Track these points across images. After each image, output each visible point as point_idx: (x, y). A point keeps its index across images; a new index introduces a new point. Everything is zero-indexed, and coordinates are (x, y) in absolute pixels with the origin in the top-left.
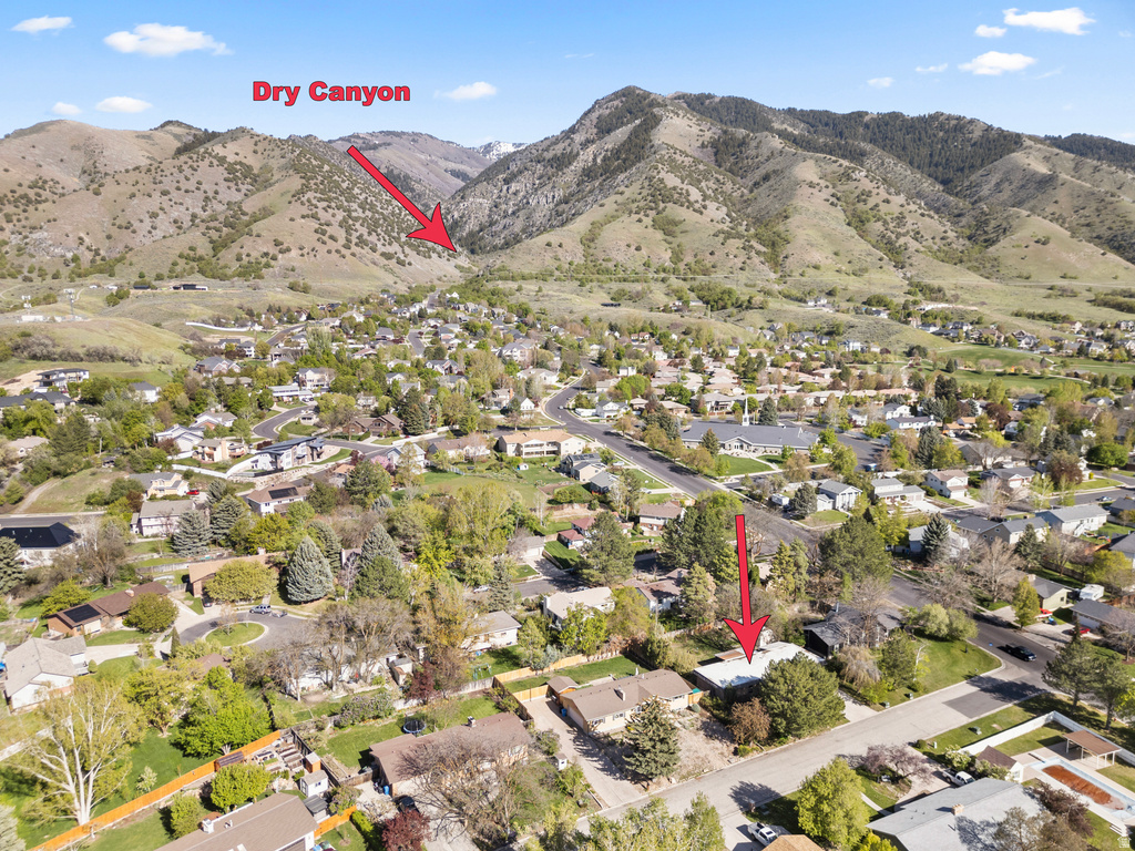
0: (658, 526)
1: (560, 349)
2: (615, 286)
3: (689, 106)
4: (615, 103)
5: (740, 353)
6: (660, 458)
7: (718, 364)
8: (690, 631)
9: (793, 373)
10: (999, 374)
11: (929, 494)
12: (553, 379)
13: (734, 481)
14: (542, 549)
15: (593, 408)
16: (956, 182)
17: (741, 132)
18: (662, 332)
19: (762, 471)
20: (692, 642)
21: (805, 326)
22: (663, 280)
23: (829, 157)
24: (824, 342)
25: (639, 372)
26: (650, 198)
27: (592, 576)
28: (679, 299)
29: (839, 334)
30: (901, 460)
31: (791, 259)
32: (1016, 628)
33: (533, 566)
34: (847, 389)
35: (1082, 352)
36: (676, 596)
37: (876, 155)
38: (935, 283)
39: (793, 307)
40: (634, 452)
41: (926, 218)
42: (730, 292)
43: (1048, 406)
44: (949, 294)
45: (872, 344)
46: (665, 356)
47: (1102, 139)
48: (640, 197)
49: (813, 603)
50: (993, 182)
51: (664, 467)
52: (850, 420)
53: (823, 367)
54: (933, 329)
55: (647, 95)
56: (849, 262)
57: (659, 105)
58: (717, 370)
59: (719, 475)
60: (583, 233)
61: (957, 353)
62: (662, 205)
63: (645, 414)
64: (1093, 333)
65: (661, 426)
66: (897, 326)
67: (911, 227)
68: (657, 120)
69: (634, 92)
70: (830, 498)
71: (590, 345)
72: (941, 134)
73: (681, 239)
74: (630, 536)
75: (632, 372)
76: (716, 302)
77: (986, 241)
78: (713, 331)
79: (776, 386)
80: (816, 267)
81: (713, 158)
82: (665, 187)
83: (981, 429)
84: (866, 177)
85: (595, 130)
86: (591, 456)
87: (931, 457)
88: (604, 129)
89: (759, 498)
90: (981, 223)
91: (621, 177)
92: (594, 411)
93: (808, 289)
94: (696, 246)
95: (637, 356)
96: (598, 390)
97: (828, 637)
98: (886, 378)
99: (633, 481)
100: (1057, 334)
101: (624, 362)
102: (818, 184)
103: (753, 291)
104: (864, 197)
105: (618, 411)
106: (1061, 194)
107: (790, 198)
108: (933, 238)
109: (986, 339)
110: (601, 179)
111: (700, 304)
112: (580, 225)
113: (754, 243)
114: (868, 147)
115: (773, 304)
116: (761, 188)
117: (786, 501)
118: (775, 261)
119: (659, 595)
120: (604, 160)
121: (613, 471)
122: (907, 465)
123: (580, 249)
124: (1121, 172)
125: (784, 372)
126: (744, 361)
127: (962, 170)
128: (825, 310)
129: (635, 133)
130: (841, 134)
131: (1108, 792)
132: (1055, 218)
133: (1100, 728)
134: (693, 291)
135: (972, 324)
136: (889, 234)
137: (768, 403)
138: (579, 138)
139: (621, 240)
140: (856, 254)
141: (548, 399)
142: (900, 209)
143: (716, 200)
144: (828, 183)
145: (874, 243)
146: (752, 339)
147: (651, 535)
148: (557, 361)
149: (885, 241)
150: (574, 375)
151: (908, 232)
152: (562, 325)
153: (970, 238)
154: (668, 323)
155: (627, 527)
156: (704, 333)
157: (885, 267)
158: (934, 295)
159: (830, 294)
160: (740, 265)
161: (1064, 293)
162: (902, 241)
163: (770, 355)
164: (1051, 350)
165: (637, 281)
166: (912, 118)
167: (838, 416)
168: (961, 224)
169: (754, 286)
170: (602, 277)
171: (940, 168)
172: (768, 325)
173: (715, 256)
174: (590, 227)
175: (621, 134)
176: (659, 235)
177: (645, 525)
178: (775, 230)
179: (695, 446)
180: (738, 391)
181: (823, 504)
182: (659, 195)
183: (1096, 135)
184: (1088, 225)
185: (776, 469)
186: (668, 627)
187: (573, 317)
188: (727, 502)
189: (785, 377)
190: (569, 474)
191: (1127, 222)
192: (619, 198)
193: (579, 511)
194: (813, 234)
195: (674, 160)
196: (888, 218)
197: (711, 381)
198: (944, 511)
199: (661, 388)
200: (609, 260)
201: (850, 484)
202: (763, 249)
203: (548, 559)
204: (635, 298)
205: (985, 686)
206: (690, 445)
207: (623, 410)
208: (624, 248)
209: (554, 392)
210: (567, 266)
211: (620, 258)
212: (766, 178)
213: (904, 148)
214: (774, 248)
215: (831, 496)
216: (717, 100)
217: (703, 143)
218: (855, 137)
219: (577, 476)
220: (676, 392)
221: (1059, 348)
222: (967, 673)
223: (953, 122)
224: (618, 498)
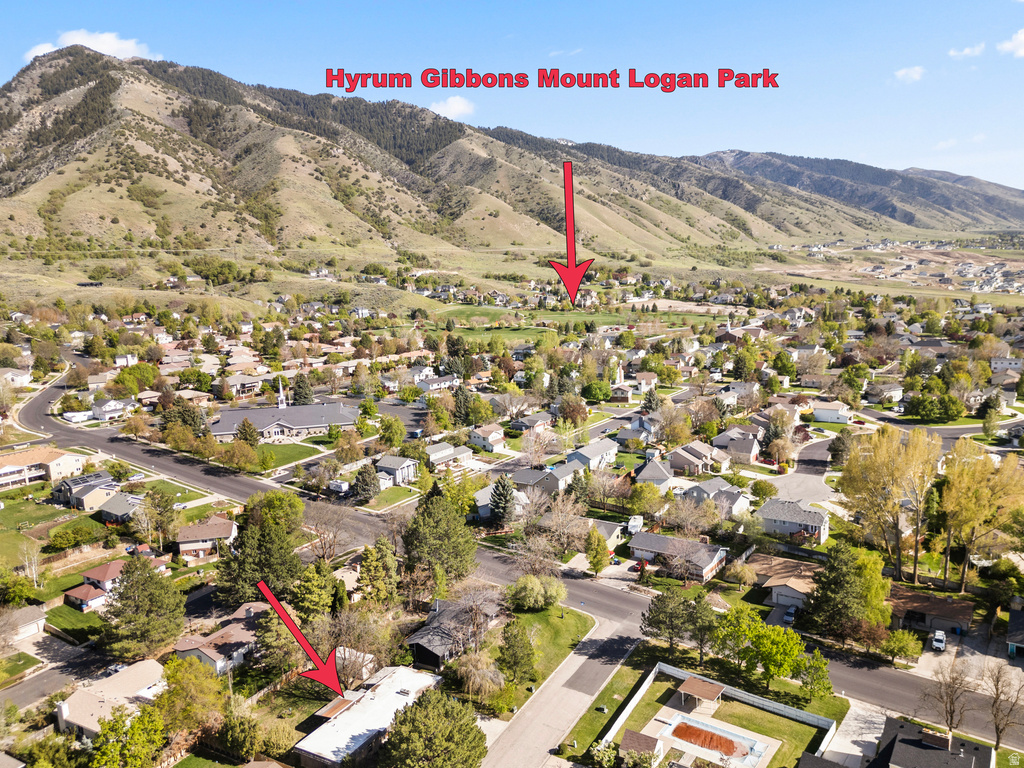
0: (204, 550)
1: (28, 341)
2: (92, 264)
3: (150, 72)
4: (61, 62)
5: (254, 328)
6: (189, 460)
7: (233, 342)
8: (275, 687)
9: (315, 345)
10: (488, 329)
11: (475, 452)
12: (24, 380)
13: (284, 473)
14: (42, 622)
15: (88, 409)
16: (418, 163)
17: (213, 104)
18: (161, 311)
19: (311, 455)
20: (280, 701)
21: (313, 297)
22: (151, 255)
23: (306, 133)
24: (334, 311)
25: (141, 359)
26: (120, 166)
27: (128, 650)
28: (174, 275)
29: (346, 303)
30: (443, 422)
31: (286, 231)
32: (591, 576)
33: (32, 651)
34: (371, 357)
35: (541, 305)
36: (248, 643)
37: (348, 135)
38: (419, 252)
39: (297, 278)
40: (155, 459)
41: (401, 193)
42: (230, 266)
43: (539, 354)
44: (432, 261)
45: (379, 310)
46: (170, 339)
47: (518, 132)
48: (108, 165)
49: (406, 604)
50: (448, 164)
51: (197, 470)
52: (384, 387)
53: (341, 336)
54: (426, 293)
55: (98, 57)
56: (342, 234)
57: (115, 68)
58: (234, 349)
59: (265, 469)
60: (40, 204)
61: (451, 313)
62: (136, 175)
63: (160, 408)
64: (544, 289)
65: (185, 422)
66: (397, 292)
67: (390, 202)
68: (115, 85)
69: (83, 52)
70: (390, 474)
71: (70, 332)
72: (400, 119)
73: (164, 211)
74: (169, 573)
75: (133, 361)
76: (217, 276)
77: (451, 214)
78: (219, 306)
79: (301, 360)
80: (312, 239)
81: (187, 128)
82: (137, 155)
83: (497, 381)
84: (344, 154)
85: (39, 90)
86: (98, 476)
87: (467, 415)
88: (51, 88)
89: (316, 488)
90: (445, 199)
91: (80, 142)
92: (90, 413)
93: (307, 260)
94: (183, 218)
95: (136, 341)
96: (90, 386)
97: (438, 647)
98: (403, 342)
99: (162, 502)
100: (520, 291)
101: (121, 349)
102: (301, 159)
103: (253, 264)
104: (345, 173)
105: (123, 409)
106: (500, 174)
107: (276, 171)
108: (410, 212)
109: (471, 299)
110: (54, 145)
111: (199, 279)
112: (36, 194)
113: (245, 215)
114: (340, 127)
115: (278, 276)
116: (244, 162)
117: (345, 487)
118: (271, 233)
119: (226, 649)
120: (56, 122)
121: (132, 489)
122: (451, 426)
123: (39, 223)
124: (538, 158)
125: (306, 344)
126: (261, 336)
127: (421, 152)
128: (329, 280)
129: (90, 95)
130: (313, 114)
131: (730, 738)
132: (500, 195)
133: (696, 666)
134: (188, 266)
135: (456, 286)
136: (373, 207)
137: (299, 380)
138: (18, 97)
139: (91, 211)
140: (347, 225)
141: (21, 406)
142: (378, 185)
143: (199, 171)
144: (310, 159)
145: (361, 215)
146: (262, 313)
147: (200, 564)
148: (27, 356)
149: (370, 214)
150: (54, 371)
151: (388, 206)
152: (28, 311)
153: (439, 212)
154: (166, 301)
155: (163, 563)
156: (211, 309)
157: (375, 238)
158: (420, 263)
159: (330, 264)
160: (236, 238)
161: (516, 257)
162: (385, 214)
163: (285, 328)
164: (520, 305)
165: (120, 256)
166: (373, 104)
167: (371, 385)
168: (430, 200)
169: (254, 259)
170: (72, 254)
171: (404, 149)
172: (276, 297)
173: (207, 229)
174: (49, 197)
175: (73, 96)
176: (138, 207)
177: (187, 553)
178: (265, 202)
179: (229, 439)
180: (262, 369)
181: (385, 483)
182: (130, 165)
183: (514, 128)
184: (523, 201)
185: (325, 451)
186: (246, 691)
187: (41, 301)
188: (285, 504)
189: (308, 350)
190: (67, 504)
191: (549, 199)
192: (80, 164)
193: (91, 553)
194: (304, 207)
195: (142, 127)
196: (370, 193)
197: (230, 361)
198: (492, 466)
199: (173, 375)
200: (79, 234)
201: (407, 457)
202: (257, 222)
203: (55, 635)
204: (120, 276)
205: (591, 651)
206: (224, 438)
207: (130, 408)
208: (96, 221)
209: (29, 395)
210: (24, 242)
211: (94, 231)
212: (248, 151)
213: (371, 130)
214: (269, 221)
215: (390, 472)
216: (181, 69)
217: (173, 112)
218: (326, 116)
219: (79, 505)
220: (193, 378)
221: (525, 302)
222: (571, 642)
223: (408, 110)
224: (144, 525)
